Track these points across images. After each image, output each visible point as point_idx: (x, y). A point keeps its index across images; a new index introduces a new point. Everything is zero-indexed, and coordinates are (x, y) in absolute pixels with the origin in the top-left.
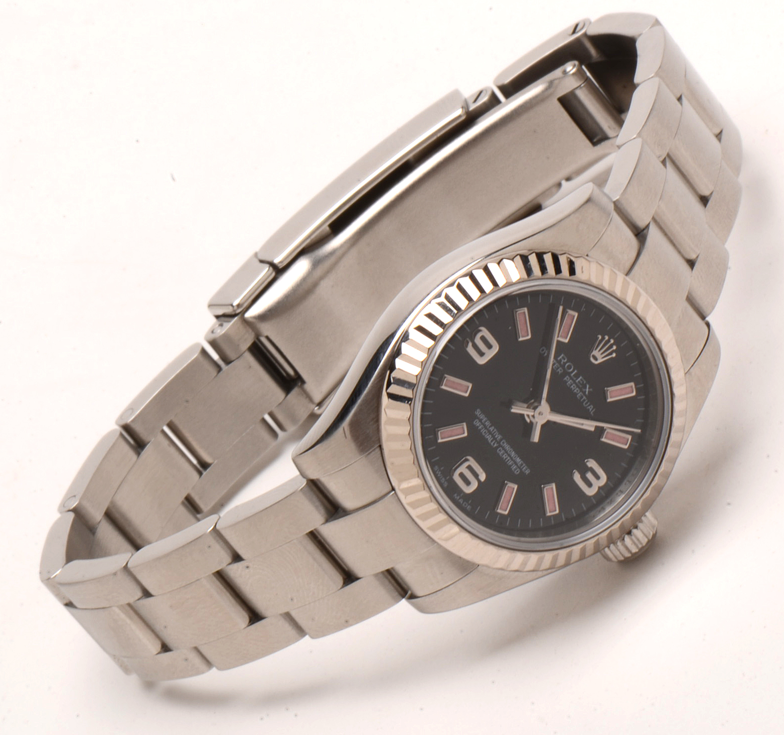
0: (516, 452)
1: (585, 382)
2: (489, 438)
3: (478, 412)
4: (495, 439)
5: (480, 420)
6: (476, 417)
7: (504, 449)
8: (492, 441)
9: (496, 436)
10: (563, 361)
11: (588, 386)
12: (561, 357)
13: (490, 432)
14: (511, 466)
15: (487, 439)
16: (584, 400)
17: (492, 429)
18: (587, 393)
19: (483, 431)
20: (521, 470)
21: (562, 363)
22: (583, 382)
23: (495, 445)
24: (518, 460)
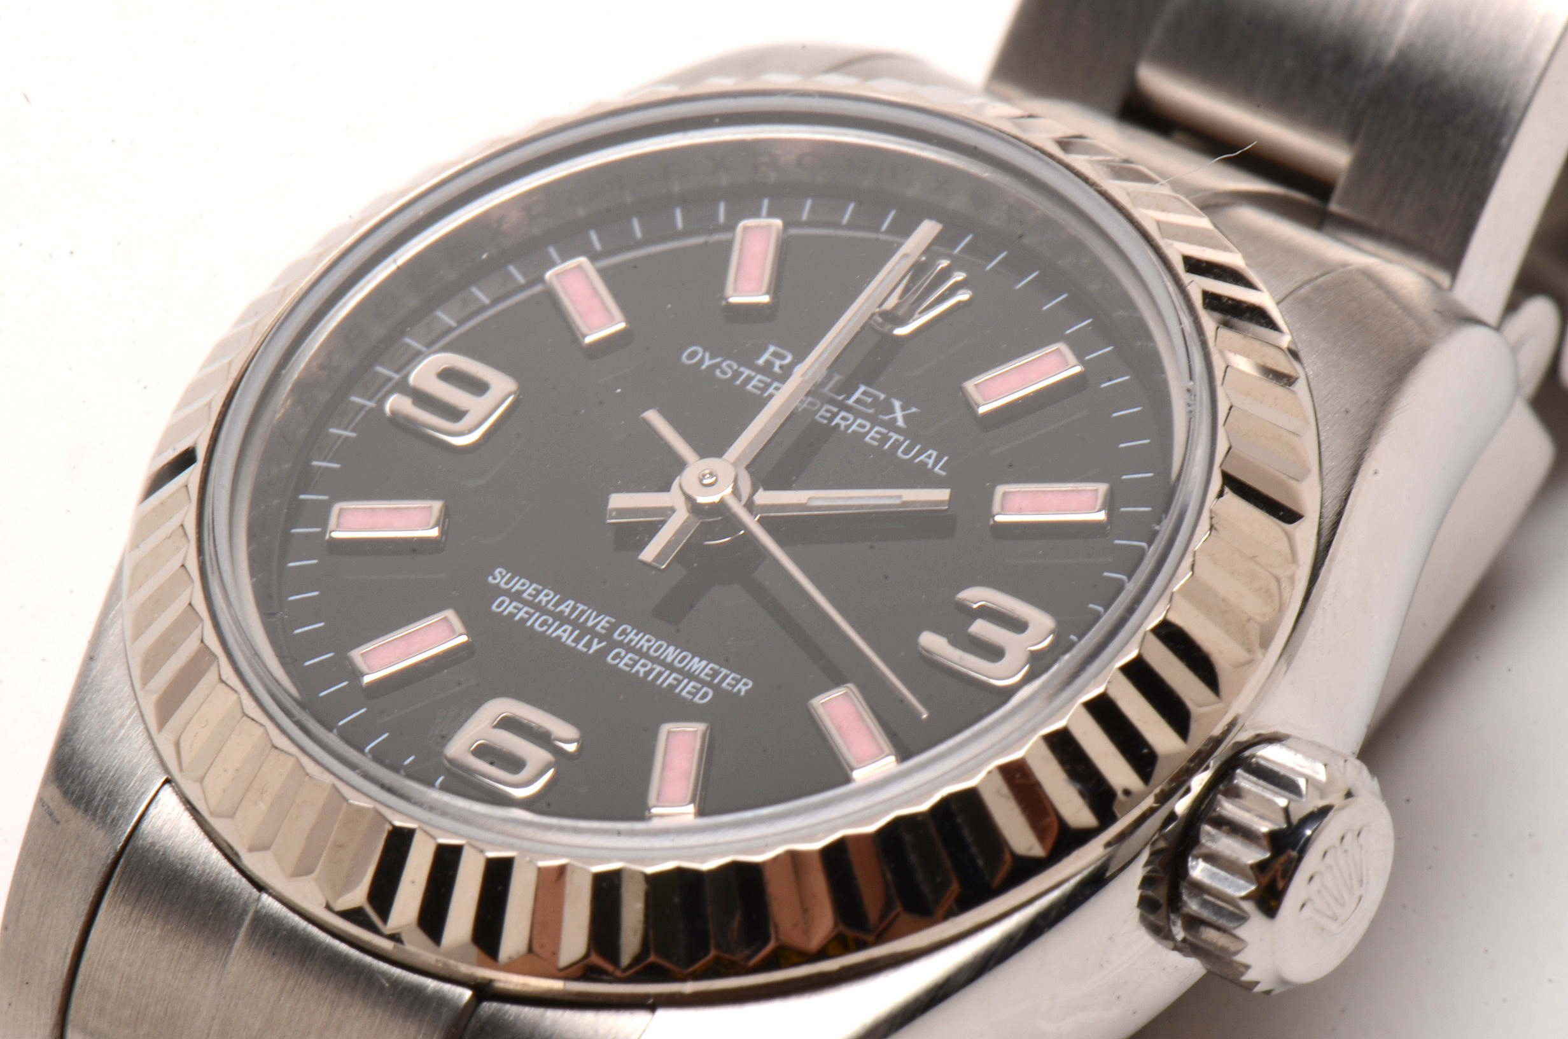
0: (681, 645)
1: (882, 396)
2: (566, 635)
3: (499, 577)
4: (584, 630)
5: (516, 596)
6: (497, 591)
7: (629, 649)
8: (577, 640)
9: (590, 623)
10: (778, 363)
11: (897, 404)
12: (766, 356)
13: (561, 619)
14: (672, 687)
15: (559, 637)
16: (896, 445)
17: (566, 608)
18: (900, 422)
19: (536, 622)
20: (717, 688)
21: (776, 369)
22: (876, 398)
23: (595, 647)
24: (697, 665)
